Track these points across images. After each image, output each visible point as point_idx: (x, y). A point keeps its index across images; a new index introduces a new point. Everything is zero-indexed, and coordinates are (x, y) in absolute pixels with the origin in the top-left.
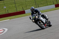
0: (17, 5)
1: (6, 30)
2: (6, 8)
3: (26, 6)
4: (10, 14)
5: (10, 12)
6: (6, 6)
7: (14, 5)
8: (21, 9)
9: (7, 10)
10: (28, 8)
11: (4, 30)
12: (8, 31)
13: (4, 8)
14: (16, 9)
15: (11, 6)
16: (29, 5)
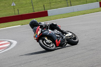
0: (34, 1)
1: (15, 43)
3: (50, 3)
4: (22, 15)
5: (22, 12)
6: (16, 3)
8: (40, 8)
9: (16, 9)
10: (52, 6)
11: (11, 43)
12: (17, 45)
13: (12, 5)
14: (32, 7)
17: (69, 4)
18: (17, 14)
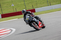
0: (26, 3)
2: (13, 5)
3: (37, 4)
5: (18, 10)
6: (14, 4)
7: (23, 3)
8: (30, 7)
9: (14, 8)
10: (38, 6)
11: (12, 30)
13: (12, 6)
14: (25, 7)
15: (20, 3)
16: (39, 2)
17: (49, 4)
18: (15, 11)
